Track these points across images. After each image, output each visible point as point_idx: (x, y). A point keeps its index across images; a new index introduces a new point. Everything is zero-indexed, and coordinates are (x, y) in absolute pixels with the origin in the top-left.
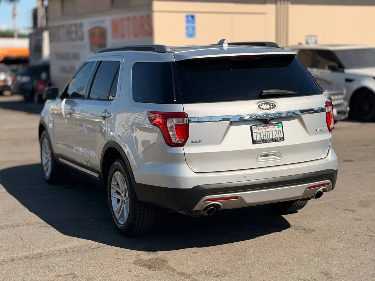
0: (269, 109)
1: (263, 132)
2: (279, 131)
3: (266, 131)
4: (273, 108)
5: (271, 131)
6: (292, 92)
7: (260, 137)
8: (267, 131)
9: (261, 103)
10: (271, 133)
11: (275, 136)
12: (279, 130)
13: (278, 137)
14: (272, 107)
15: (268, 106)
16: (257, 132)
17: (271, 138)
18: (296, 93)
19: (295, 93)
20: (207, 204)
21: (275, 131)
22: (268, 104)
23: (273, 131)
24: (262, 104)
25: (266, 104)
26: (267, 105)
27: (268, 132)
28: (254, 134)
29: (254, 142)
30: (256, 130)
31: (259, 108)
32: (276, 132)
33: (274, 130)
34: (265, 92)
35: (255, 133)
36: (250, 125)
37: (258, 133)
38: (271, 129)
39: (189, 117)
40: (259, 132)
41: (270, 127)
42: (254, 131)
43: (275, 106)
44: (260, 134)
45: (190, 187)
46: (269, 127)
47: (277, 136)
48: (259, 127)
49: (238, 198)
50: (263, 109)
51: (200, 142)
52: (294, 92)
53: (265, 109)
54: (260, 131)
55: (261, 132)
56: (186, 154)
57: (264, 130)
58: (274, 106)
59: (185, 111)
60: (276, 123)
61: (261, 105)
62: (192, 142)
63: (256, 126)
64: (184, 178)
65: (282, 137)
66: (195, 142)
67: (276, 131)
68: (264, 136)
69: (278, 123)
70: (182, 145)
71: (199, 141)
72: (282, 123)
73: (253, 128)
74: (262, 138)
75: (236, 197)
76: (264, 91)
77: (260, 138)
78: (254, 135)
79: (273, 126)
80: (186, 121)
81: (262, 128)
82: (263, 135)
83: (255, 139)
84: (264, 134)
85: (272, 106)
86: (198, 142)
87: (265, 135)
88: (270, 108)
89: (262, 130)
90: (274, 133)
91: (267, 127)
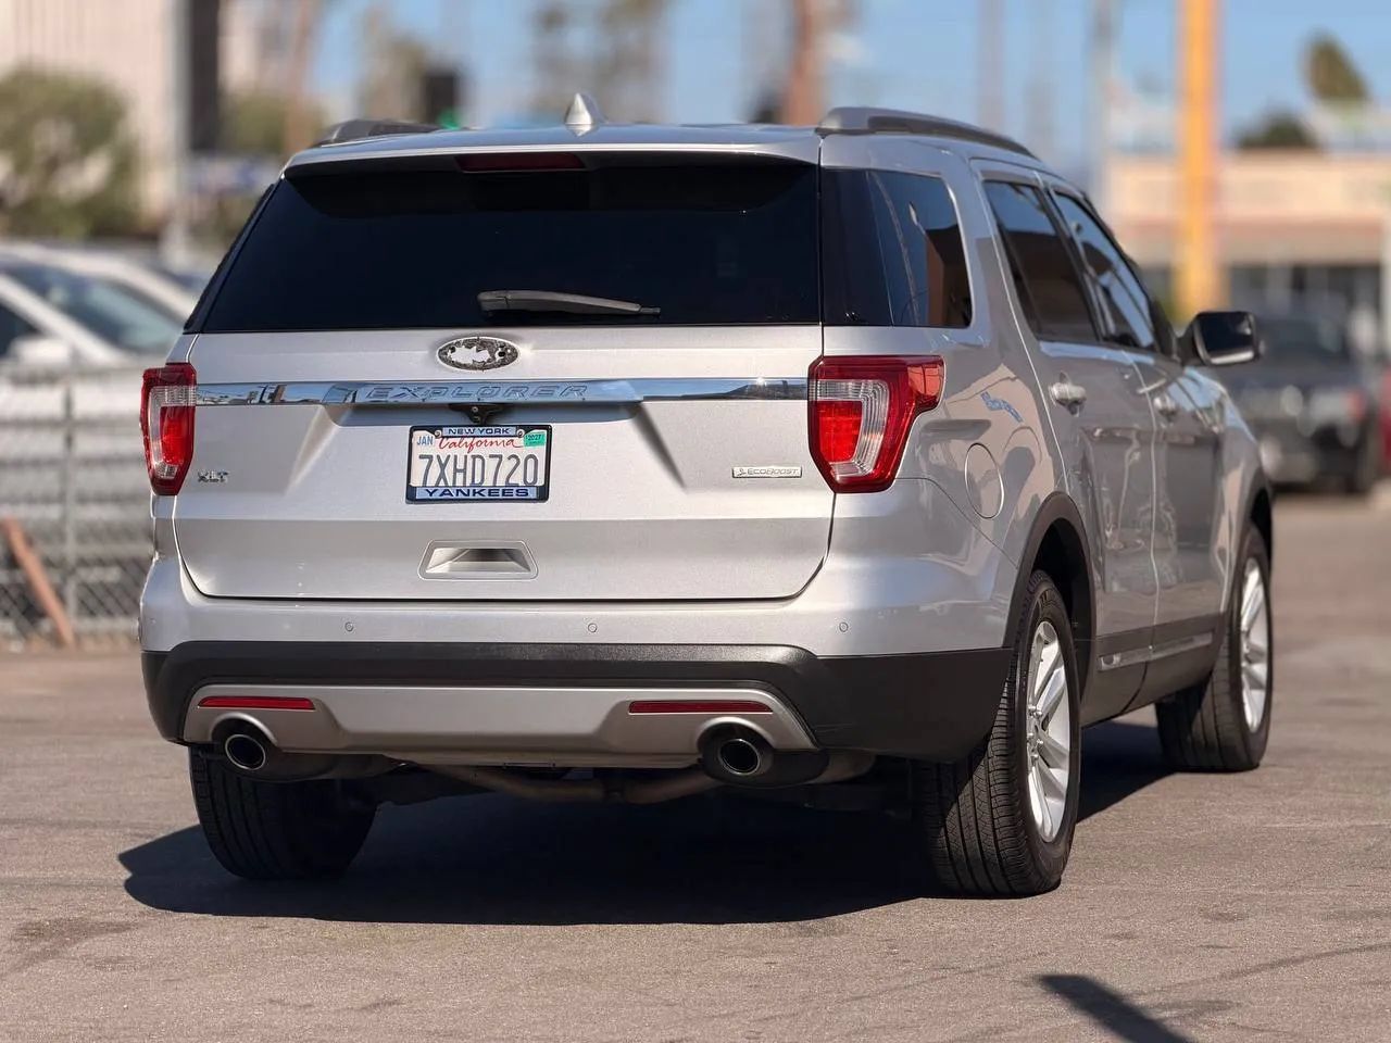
0: (484, 367)
1: (456, 457)
2: (531, 462)
3: (472, 453)
4: (503, 363)
5: (491, 456)
6: (633, 308)
7: (442, 476)
8: (474, 457)
9: (455, 341)
10: (491, 464)
11: (509, 477)
12: (532, 457)
13: (521, 483)
14: (498, 358)
15: (485, 355)
16: (430, 457)
17: (488, 482)
18: (658, 310)
19: (650, 310)
21: (509, 458)
22: (483, 345)
23: (500, 457)
24: (458, 344)
25: (475, 348)
26: (478, 351)
27: (478, 462)
28: (416, 461)
29: (411, 495)
30: (427, 446)
31: (443, 360)
32: (514, 461)
35: (421, 457)
36: (408, 427)
37: (435, 459)
38: (495, 450)
39: (198, 382)
40: (438, 457)
41: (494, 439)
42: (417, 450)
43: (514, 356)
44: (443, 466)
46: (489, 440)
47: (517, 479)
48: (444, 437)
49: (312, 708)
50: (459, 365)
51: (222, 479)
52: (644, 307)
53: (467, 366)
54: (443, 454)
55: (449, 456)
57: (461, 452)
58: (508, 356)
59: (190, 362)
60: (521, 427)
61: (453, 350)
62: (201, 478)
63: (432, 429)
65: (541, 483)
66: (207, 477)
67: (514, 456)
68: (460, 476)
69: (528, 429)
70: (176, 487)
71: (219, 477)
72: (549, 430)
73: (416, 441)
74: (446, 481)
76: (484, 297)
77: (439, 480)
78: (419, 467)
79: (506, 439)
80: (186, 397)
81: (457, 440)
82: (456, 470)
83: (418, 481)
84: (460, 466)
85: (500, 354)
86: (217, 480)
87: (464, 471)
88: (489, 361)
89: (453, 451)
90: (507, 466)
91: (477, 439)
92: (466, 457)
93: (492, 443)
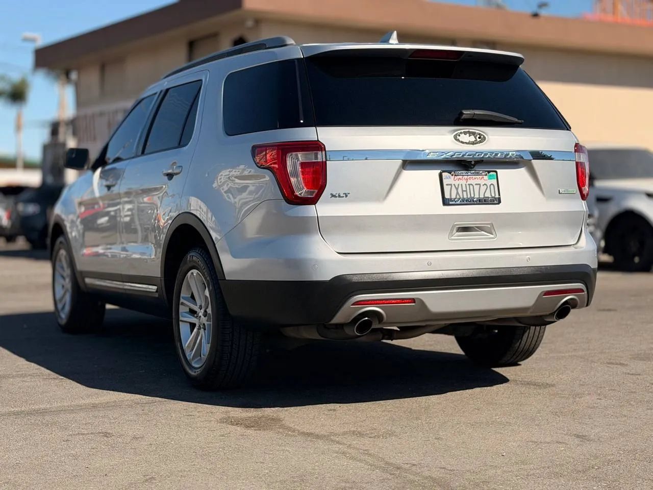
0: (473, 143)
1: (462, 185)
2: (492, 186)
3: (468, 183)
4: (480, 142)
5: (476, 184)
6: (516, 120)
7: (458, 193)
8: (469, 185)
9: (459, 132)
10: (476, 188)
11: (484, 193)
12: (492, 184)
13: (490, 197)
14: (478, 140)
15: (472, 139)
16: (451, 185)
17: (477, 196)
18: (523, 121)
19: (520, 121)
20: (358, 310)
21: (483, 185)
22: (471, 134)
23: (480, 184)
24: (461, 133)
25: (468, 135)
26: (470, 136)
27: (471, 187)
28: (445, 187)
29: (446, 202)
30: (448, 179)
31: (455, 139)
32: (485, 187)
33: (482, 182)
34: (467, 113)
35: (447, 185)
36: (439, 171)
37: (453, 185)
38: (477, 181)
39: (326, 150)
40: (454, 185)
41: (476, 177)
42: (445, 182)
43: (485, 139)
44: (457, 189)
45: (328, 278)
46: (474, 177)
47: (488, 195)
48: (455, 175)
49: (415, 303)
50: (462, 142)
51: (346, 196)
52: (518, 120)
53: (466, 143)
54: (457, 183)
55: (459, 185)
56: (321, 217)
57: (463, 182)
58: (482, 139)
59: (319, 140)
60: (486, 171)
61: (459, 135)
62: (333, 196)
63: (450, 172)
64: (317, 261)
65: (497, 196)
66: (337, 195)
67: (485, 184)
68: (465, 193)
69: (489, 172)
70: (313, 201)
71: (344, 195)
72: (496, 172)
73: (444, 177)
74: (459, 196)
75: (413, 300)
76: (465, 112)
77: (456, 196)
78: (447, 189)
79: (481, 177)
80: (320, 157)
81: (461, 177)
82: (463, 191)
83: (447, 196)
84: (464, 189)
85: (479, 138)
86: (343, 197)
87: (466, 191)
88: (475, 141)
89: (461, 182)
90: (483, 188)
91: (469, 176)
92: (466, 185)
93: (475, 178)
